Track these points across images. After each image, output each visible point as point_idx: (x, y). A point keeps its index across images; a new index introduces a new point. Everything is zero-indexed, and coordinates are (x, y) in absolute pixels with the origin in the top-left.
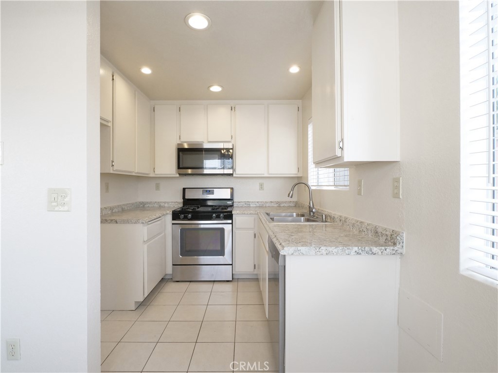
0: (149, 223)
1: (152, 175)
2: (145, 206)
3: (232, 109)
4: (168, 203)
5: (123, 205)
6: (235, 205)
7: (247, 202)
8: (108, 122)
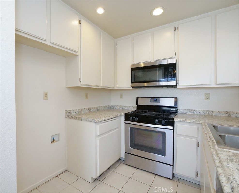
0: (102, 122)
1: (116, 88)
2: (114, 108)
3: (175, 30)
4: (127, 107)
5: (99, 107)
6: (179, 112)
7: (191, 110)
8: (76, 52)
